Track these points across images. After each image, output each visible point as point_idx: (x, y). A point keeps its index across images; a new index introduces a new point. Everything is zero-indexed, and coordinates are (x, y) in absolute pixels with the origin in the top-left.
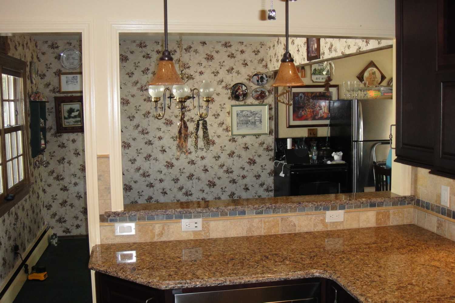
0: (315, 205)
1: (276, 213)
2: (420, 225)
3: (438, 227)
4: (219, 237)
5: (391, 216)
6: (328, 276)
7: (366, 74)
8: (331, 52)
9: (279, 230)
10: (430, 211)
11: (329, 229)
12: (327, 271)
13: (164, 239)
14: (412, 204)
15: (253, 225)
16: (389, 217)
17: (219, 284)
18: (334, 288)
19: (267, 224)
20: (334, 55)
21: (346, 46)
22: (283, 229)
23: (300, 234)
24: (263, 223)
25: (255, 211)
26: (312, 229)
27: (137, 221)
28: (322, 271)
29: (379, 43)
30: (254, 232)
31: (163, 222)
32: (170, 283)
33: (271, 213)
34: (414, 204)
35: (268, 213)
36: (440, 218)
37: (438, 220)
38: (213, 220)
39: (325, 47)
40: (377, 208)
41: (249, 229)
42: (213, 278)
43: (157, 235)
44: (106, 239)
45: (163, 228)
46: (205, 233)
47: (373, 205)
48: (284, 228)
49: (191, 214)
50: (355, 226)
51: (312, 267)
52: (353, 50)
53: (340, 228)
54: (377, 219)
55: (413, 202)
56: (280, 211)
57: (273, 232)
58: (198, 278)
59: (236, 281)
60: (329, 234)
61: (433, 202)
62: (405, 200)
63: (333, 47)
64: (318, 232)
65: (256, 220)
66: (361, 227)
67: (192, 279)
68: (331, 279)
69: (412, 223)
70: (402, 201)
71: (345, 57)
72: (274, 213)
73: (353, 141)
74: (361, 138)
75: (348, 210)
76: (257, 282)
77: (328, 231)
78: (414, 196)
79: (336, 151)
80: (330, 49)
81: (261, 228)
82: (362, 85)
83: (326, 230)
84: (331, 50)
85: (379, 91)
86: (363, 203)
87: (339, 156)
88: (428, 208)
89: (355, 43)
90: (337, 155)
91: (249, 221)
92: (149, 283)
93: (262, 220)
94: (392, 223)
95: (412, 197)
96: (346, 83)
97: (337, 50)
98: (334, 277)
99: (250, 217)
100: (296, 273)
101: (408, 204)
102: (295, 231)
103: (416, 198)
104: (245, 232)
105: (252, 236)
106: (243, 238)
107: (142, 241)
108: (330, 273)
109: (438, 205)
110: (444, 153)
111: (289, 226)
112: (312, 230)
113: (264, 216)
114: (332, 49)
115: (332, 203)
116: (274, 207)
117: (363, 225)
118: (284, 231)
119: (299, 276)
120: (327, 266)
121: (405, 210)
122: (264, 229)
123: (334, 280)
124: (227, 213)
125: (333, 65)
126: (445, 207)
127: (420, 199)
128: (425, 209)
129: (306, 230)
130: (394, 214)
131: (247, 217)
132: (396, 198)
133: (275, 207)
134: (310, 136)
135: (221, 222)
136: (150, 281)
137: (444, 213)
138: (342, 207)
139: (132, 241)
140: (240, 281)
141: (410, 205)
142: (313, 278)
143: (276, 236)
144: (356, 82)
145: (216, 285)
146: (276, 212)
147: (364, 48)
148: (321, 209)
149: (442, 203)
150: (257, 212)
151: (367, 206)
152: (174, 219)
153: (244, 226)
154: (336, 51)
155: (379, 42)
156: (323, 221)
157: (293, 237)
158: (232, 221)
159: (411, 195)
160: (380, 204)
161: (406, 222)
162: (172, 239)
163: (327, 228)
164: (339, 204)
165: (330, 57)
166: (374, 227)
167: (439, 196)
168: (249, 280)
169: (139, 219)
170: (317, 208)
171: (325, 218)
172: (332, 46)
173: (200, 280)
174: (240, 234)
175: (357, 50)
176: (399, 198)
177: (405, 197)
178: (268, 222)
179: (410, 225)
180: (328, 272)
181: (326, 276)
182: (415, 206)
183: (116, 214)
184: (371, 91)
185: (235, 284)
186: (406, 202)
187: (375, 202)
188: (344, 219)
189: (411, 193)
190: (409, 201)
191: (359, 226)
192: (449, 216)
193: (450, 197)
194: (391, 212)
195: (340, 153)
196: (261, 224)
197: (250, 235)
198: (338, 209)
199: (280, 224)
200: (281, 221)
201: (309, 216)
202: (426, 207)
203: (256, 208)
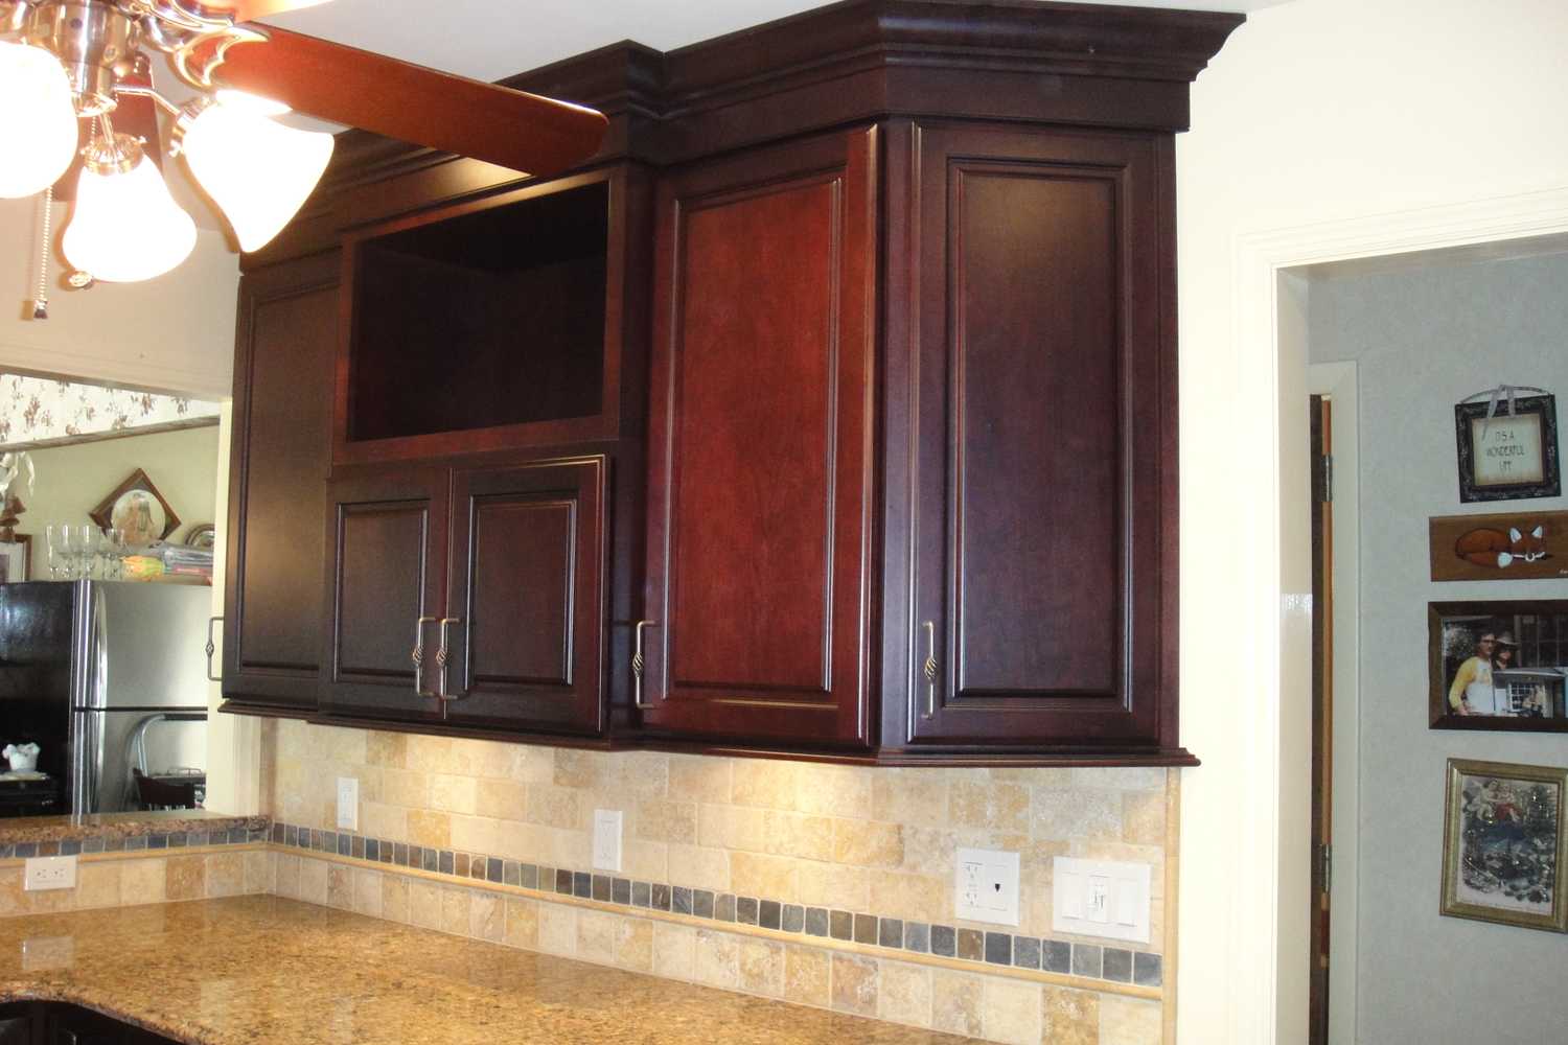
2: (286, 892)
3: (331, 889)
5: (208, 872)
6: (54, 993)
8: (33, 425)
10: (310, 849)
11: (34, 910)
12: (49, 983)
14: (263, 840)
16: (200, 875)
20: (40, 433)
21: (81, 412)
28: (34, 983)
29: (181, 409)
34: (270, 839)
36: (335, 865)
37: (330, 871)
39: (14, 407)
40: (168, 851)
47: (157, 841)
50: (107, 899)
51: (5, 978)
52: (103, 424)
53: (64, 906)
54: (170, 882)
55: (267, 832)
60: (35, 924)
61: (317, 825)
62: (244, 828)
63: (39, 411)
64: (2, 919)
66: (123, 905)
68: (61, 999)
69: (264, 892)
70: (234, 830)
71: (71, 444)
73: (74, 709)
74: (101, 700)
75: (89, 856)
77: (30, 916)
78: (269, 817)
79: (18, 741)
80: (29, 415)
82: (105, 542)
83: (24, 913)
84: (33, 419)
85: (160, 558)
86: (129, 834)
87: (26, 755)
88: (303, 844)
89: (111, 404)
90: (20, 752)
94: (210, 892)
95: (263, 818)
96: (57, 532)
97: (52, 421)
98: (71, 993)
101: (254, 838)
103: (274, 821)
108: (58, 986)
109: (331, 830)
110: (343, 671)
114: (36, 417)
115: (44, 832)
117: (128, 898)
121: (245, 854)
123: (72, 1001)
125: (31, 467)
126: (346, 833)
127: (285, 822)
128: (298, 846)
130: (216, 866)
132: (221, 820)
137: (343, 850)
138: (71, 847)
141: (256, 842)
142: (11, 1003)
144: (88, 530)
147: (137, 420)
148: (10, 853)
149: (340, 824)
151: (139, 845)
154: (47, 422)
155: (181, 406)
156: (16, 888)
159: (260, 816)
160: (178, 839)
161: (246, 889)
163: (28, 909)
164: (63, 836)
165: (27, 438)
166: (161, 905)
167: (332, 808)
171: (21, 879)
172: (36, 406)
175: (116, 423)
176: (227, 820)
177: (245, 820)
179: (260, 896)
180: (53, 983)
181: (49, 993)
182: (272, 842)
184: (131, 558)
186: (248, 832)
187: (163, 830)
188: (77, 882)
189: (260, 809)
190: (254, 831)
191: (120, 902)
192: (357, 853)
193: (360, 805)
194: (206, 861)
195: (30, 748)
198: (60, 853)
202: (300, 840)
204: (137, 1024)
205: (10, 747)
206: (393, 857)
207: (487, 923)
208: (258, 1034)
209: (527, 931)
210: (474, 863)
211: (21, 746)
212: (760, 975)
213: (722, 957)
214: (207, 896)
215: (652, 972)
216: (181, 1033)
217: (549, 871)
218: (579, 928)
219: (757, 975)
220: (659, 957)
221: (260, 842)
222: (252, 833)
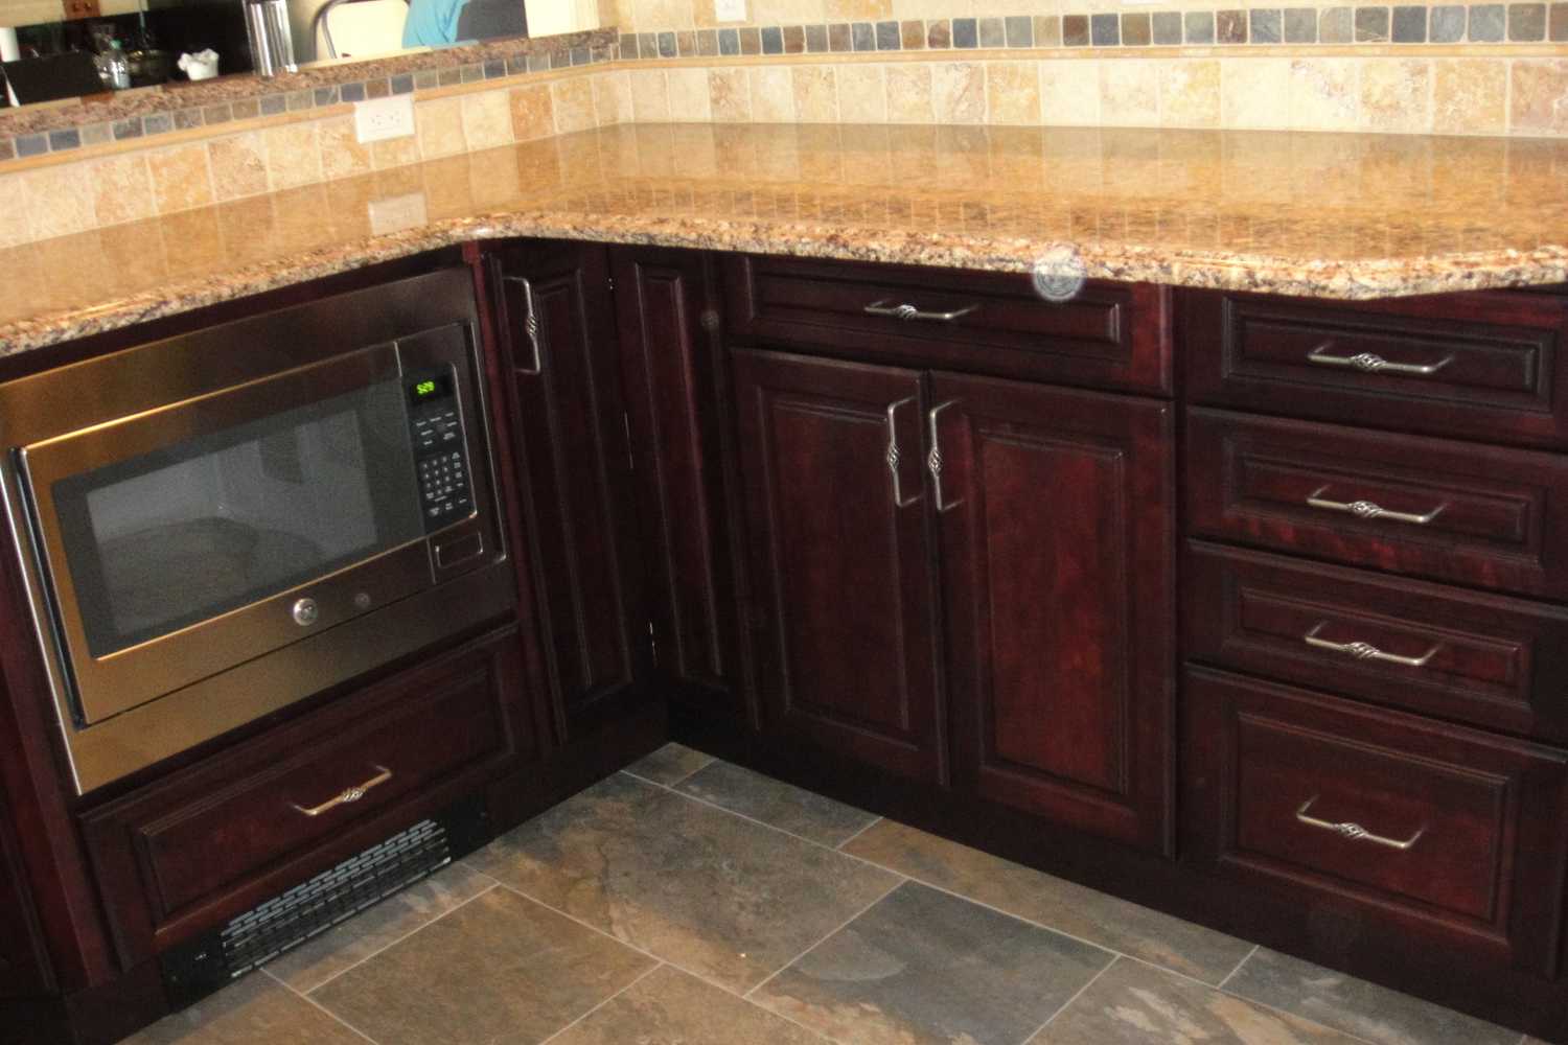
0: (315, 80)
1: (190, 126)
2: (649, 117)
3: (715, 101)
5: (555, 103)
9: (214, 188)
10: (677, 57)
11: (374, 166)
14: (610, 57)
15: (115, 184)
16: (547, 107)
19: (164, 171)
22: (222, 187)
23: (283, 196)
24: (148, 167)
25: (112, 125)
26: (321, 174)
30: (122, 207)
33: (170, 128)
34: (616, 56)
35: (159, 128)
36: (718, 70)
37: (713, 76)
40: (508, 80)
41: (105, 202)
47: (495, 71)
48: (225, 181)
50: (452, 146)
53: (407, 158)
54: (517, 119)
55: (613, 46)
56: (199, 118)
57: (190, 200)
61: (685, 25)
62: (587, 45)
65: (124, 162)
66: (470, 150)
69: (618, 122)
70: (579, 47)
72: (179, 125)
75: (424, 92)
77: (371, 173)
78: (613, 28)
79: (194, 49)
81: (147, 189)
83: (364, 169)
86: (465, 61)
87: (205, 64)
88: (667, 52)
90: (196, 60)
91: (97, 170)
93: (143, 160)
94: (560, 127)
95: (606, 30)
99: (99, 151)
101: (599, 56)
102: (264, 186)
103: (620, 32)
104: (93, 213)
109: (706, 28)
111: (240, 170)
112: (322, 179)
113: (148, 142)
115: (371, 67)
116: (180, 101)
117: (475, 141)
118: (228, 192)
121: (592, 78)
122: (158, 193)
124: (10, 145)
126: (730, 27)
127: (636, 31)
128: (660, 57)
129: (296, 179)
130: (562, 94)
131: (87, 153)
133: (183, 99)
134: (73, 16)
137: (729, 48)
138: (402, 86)
141: (602, 61)
146: (186, 123)
148: (335, 98)
149: (721, 17)
150: (122, 130)
151: (474, 76)
153: (84, 190)
156: (349, 139)
157: (262, 208)
158: (35, 174)
159: (600, 29)
160: (517, 64)
161: (598, 120)
166: (511, 147)
170: (322, 96)
177: (588, 34)
178: (166, 163)
179: (611, 130)
182: (620, 59)
186: (591, 50)
187: (499, 54)
189: (601, 22)
190: (598, 47)
191: (466, 149)
192: (750, 49)
194: (551, 89)
195: (207, 56)
196: (144, 173)
197: (112, 222)
198: (390, 91)
199: (209, 168)
200: (212, 154)
201: (303, 127)
202: (661, 49)
203: (115, 109)
205: (185, 57)
206: (805, 44)
207: (958, 101)
209: (1024, 102)
210: (932, 31)
211: (195, 54)
212: (1395, 107)
213: (1333, 90)
214: (558, 131)
215: (1223, 124)
217: (1053, 20)
218: (1104, 87)
219: (1390, 106)
220: (1231, 105)
221: (606, 61)
222: (595, 51)
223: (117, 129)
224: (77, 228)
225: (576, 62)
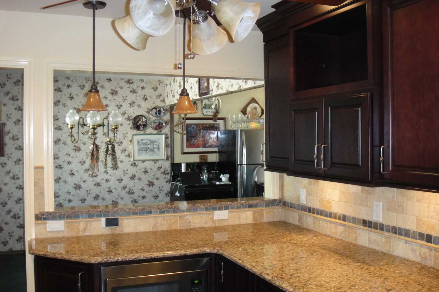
0: (206, 206)
1: (176, 212)
2: (287, 221)
3: (299, 221)
4: (131, 232)
5: (265, 215)
6: (216, 251)
7: (249, 109)
8: (218, 90)
9: (178, 226)
10: (293, 209)
11: (217, 225)
12: (215, 248)
13: (87, 233)
14: (280, 205)
15: (158, 223)
16: (263, 215)
17: (135, 259)
18: (221, 262)
19: (169, 221)
20: (220, 92)
21: (230, 85)
22: (181, 225)
23: (194, 229)
24: (165, 220)
25: (159, 211)
27: (66, 219)
28: (211, 248)
29: (255, 83)
30: (158, 227)
31: (87, 220)
32: (98, 258)
33: (171, 212)
34: (282, 205)
35: (169, 213)
36: (300, 214)
37: (299, 215)
38: (126, 219)
39: (214, 85)
40: (253, 209)
41: (155, 226)
42: (131, 255)
43: (81, 230)
44: (40, 234)
45: (87, 225)
46: (119, 229)
47: (250, 206)
48: (182, 225)
49: (108, 213)
50: (237, 222)
51: (204, 247)
52: (235, 88)
53: (225, 224)
54: (254, 218)
55: (281, 203)
56: (178, 211)
57: (173, 228)
58: (119, 255)
59: (148, 256)
60: (217, 229)
61: (294, 202)
62: (275, 202)
63: (220, 85)
64: (208, 227)
65: (160, 219)
66: (241, 223)
67: (115, 255)
68: (218, 253)
69: (281, 220)
70: (272, 203)
71: (229, 94)
72: (173, 212)
73: (238, 165)
74: (245, 162)
75: (231, 210)
76: (164, 257)
77: (216, 227)
78: (282, 199)
80: (217, 87)
81: (164, 224)
82: (245, 118)
83: (214, 226)
84: (218, 88)
85: (259, 122)
86: (242, 204)
87: (226, 177)
88: (291, 207)
89: (237, 83)
91: (154, 219)
92: (82, 259)
93: (164, 218)
94: (265, 221)
95: (280, 199)
96: (232, 116)
97: (223, 88)
98: (221, 252)
99: (155, 216)
100: (192, 250)
101: (278, 205)
102: (190, 227)
103: (283, 200)
104: (152, 228)
105: (157, 231)
106: (150, 232)
107: (69, 235)
108: (217, 249)
109: (298, 204)
110: (295, 160)
111: (186, 222)
112: (204, 226)
113: (166, 215)
114: (219, 87)
115: (219, 204)
116: (174, 208)
117: (243, 222)
118: (182, 227)
119: (195, 252)
120: (216, 246)
121: (275, 210)
122: (166, 225)
123: (221, 254)
124: (137, 212)
125: (220, 100)
126: (303, 205)
127: (286, 201)
128: (290, 208)
129: (198, 226)
130: (267, 213)
131: (153, 216)
132: (268, 200)
133: (175, 207)
134: (201, 161)
135: (132, 220)
136: (83, 258)
137: (302, 210)
138: (226, 208)
139: (61, 235)
140: (151, 256)
141: (279, 206)
142: (205, 253)
143: (176, 231)
144: (240, 115)
145: (133, 259)
146: (175, 212)
147: (244, 87)
148: (210, 210)
149: (301, 202)
151: (246, 207)
152: (95, 217)
153: (151, 223)
154: (222, 88)
155: (255, 82)
156: (212, 219)
157: (189, 231)
158: (141, 219)
159: (279, 199)
160: (256, 206)
161: (276, 219)
162: (94, 234)
163: (215, 224)
164: (224, 205)
165: (217, 93)
166: (252, 224)
167: (299, 197)
168: (158, 255)
169: (67, 218)
170: (207, 209)
171: (213, 217)
172: (219, 84)
173: (121, 256)
174: (148, 229)
175: (239, 88)
176: (270, 200)
177: (275, 200)
178: (169, 219)
179: (280, 222)
180: (217, 248)
181: (215, 251)
182: (283, 206)
183: (49, 213)
184: (252, 123)
185: (147, 258)
186: (276, 203)
187: (252, 203)
188: (228, 217)
189: (279, 197)
190: (278, 203)
191: (240, 223)
192: (306, 211)
193: (306, 197)
194: (264, 212)
195: (227, 175)
196: (164, 221)
197: (156, 230)
198: (223, 209)
199: (179, 222)
200: (180, 219)
201: (201, 216)
202: (290, 206)
203: (160, 208)
204: (236, 263)
205: (222, 175)
206: (316, 212)
207: (342, 234)
208: (267, 269)
209: (354, 237)
210: (338, 216)
211: (224, 175)
212: (426, 258)
213: (413, 250)
214: (264, 221)
215: (391, 253)
216: (247, 267)
217: (360, 219)
218: (369, 238)
219: (425, 258)
220: (393, 249)
222: (277, 204)
223: (160, 212)
224: (148, 230)
225: (272, 206)
